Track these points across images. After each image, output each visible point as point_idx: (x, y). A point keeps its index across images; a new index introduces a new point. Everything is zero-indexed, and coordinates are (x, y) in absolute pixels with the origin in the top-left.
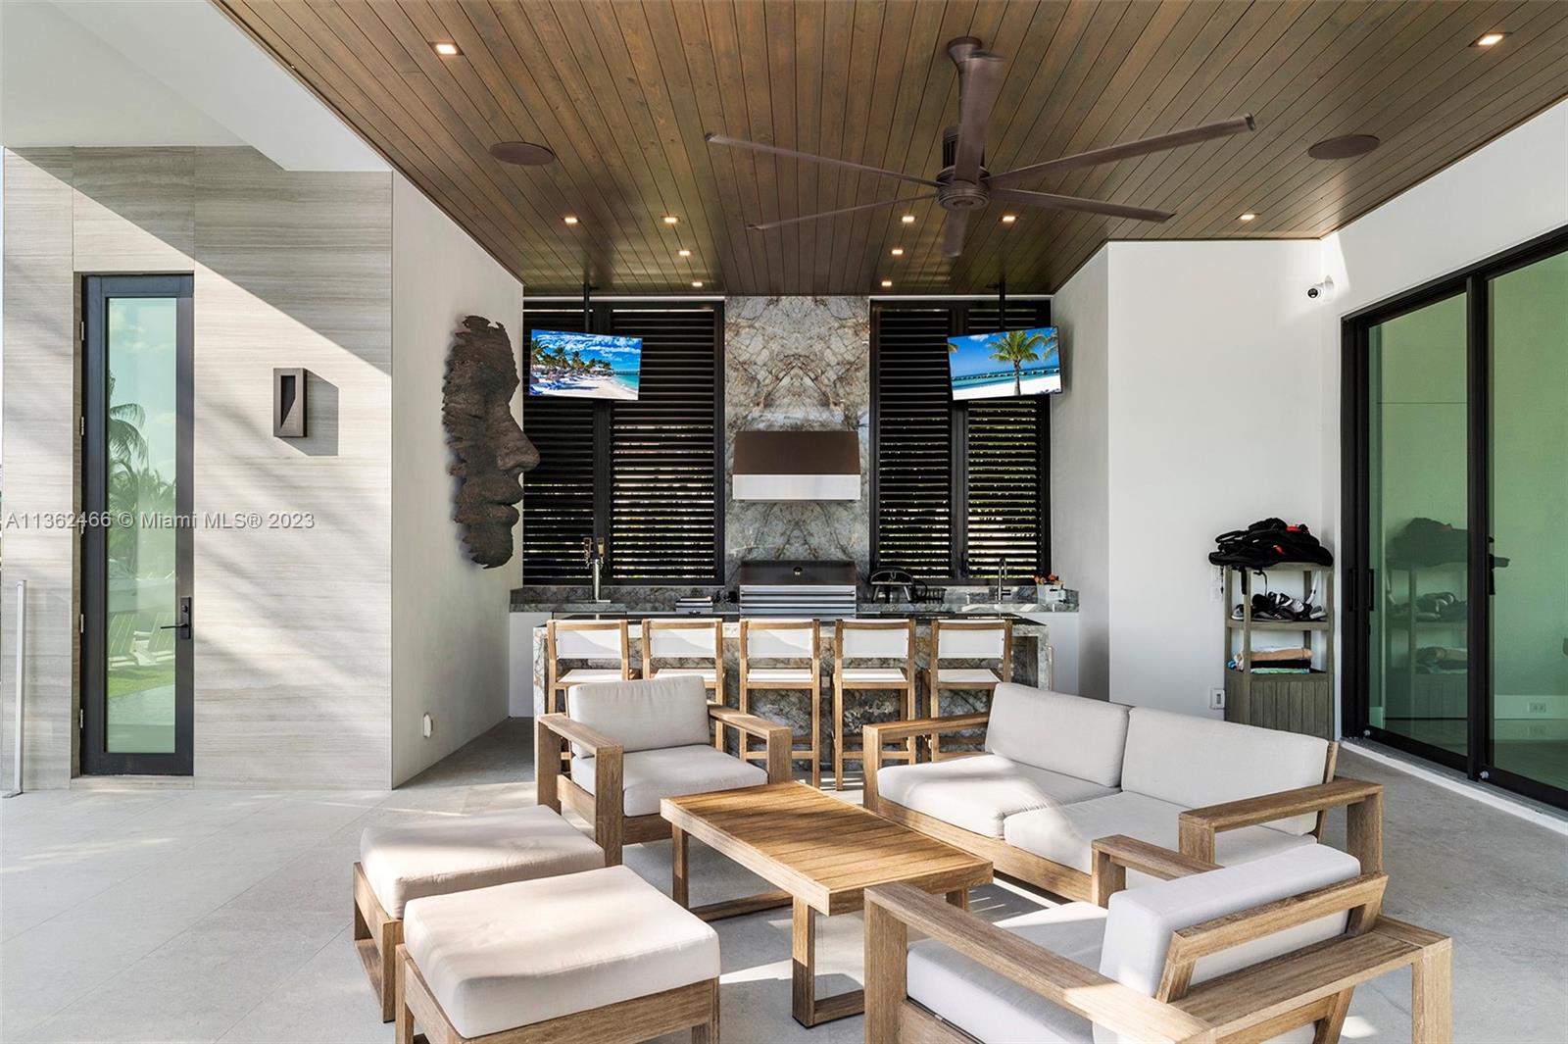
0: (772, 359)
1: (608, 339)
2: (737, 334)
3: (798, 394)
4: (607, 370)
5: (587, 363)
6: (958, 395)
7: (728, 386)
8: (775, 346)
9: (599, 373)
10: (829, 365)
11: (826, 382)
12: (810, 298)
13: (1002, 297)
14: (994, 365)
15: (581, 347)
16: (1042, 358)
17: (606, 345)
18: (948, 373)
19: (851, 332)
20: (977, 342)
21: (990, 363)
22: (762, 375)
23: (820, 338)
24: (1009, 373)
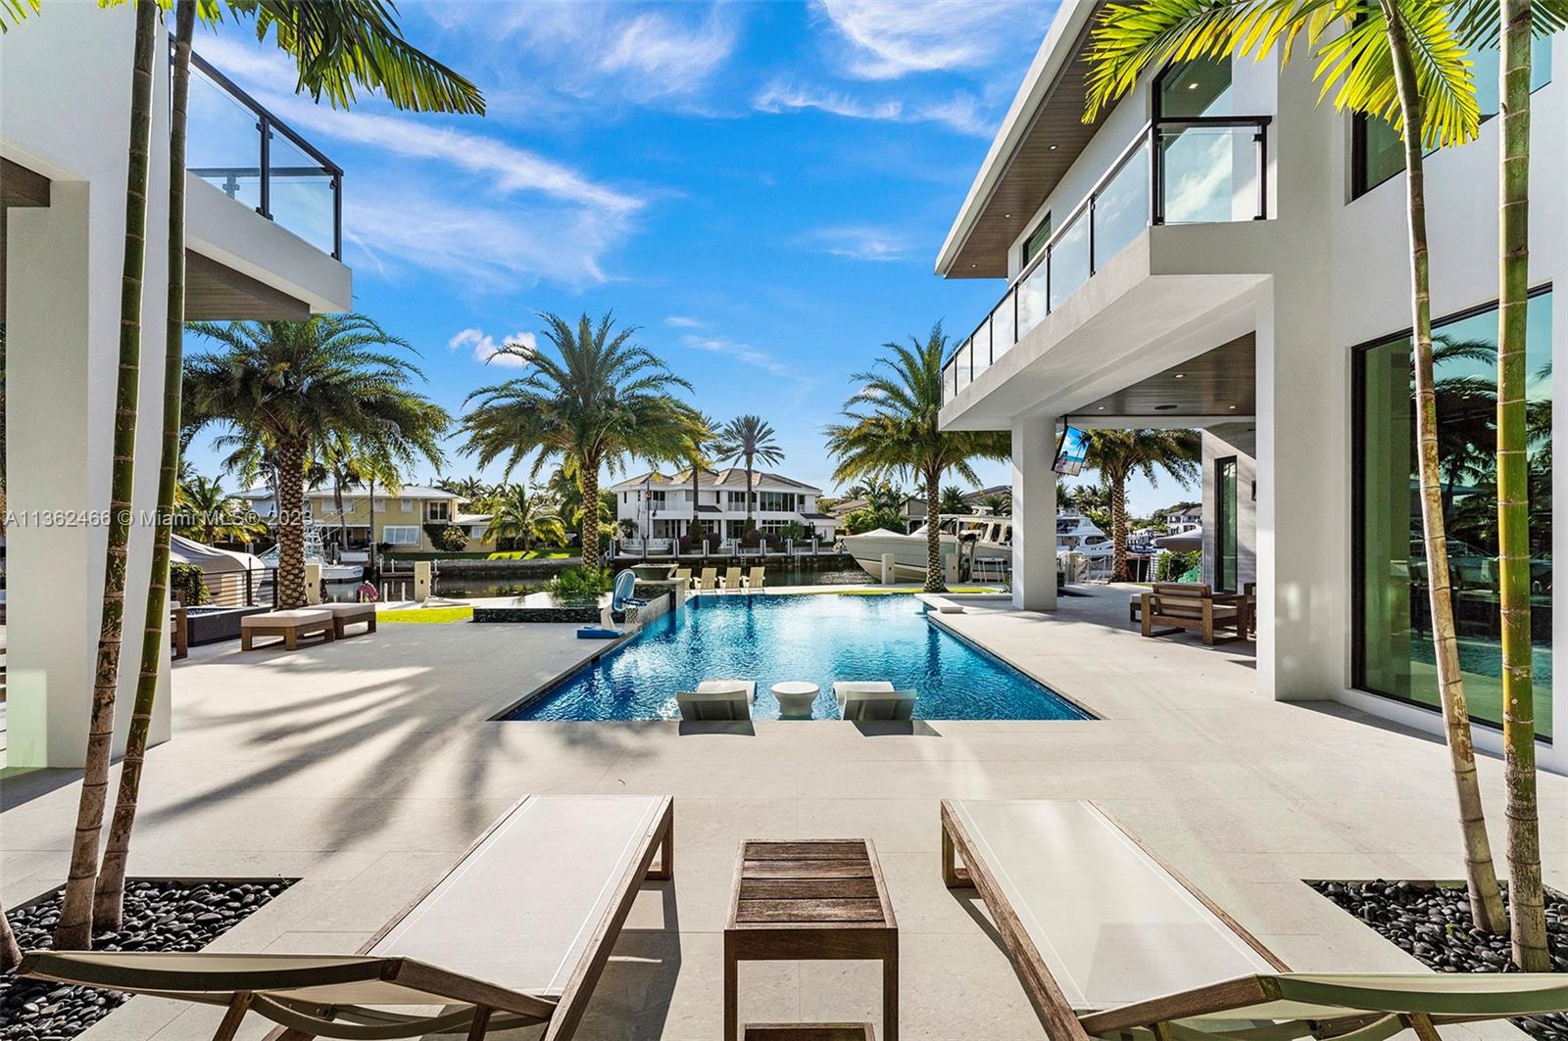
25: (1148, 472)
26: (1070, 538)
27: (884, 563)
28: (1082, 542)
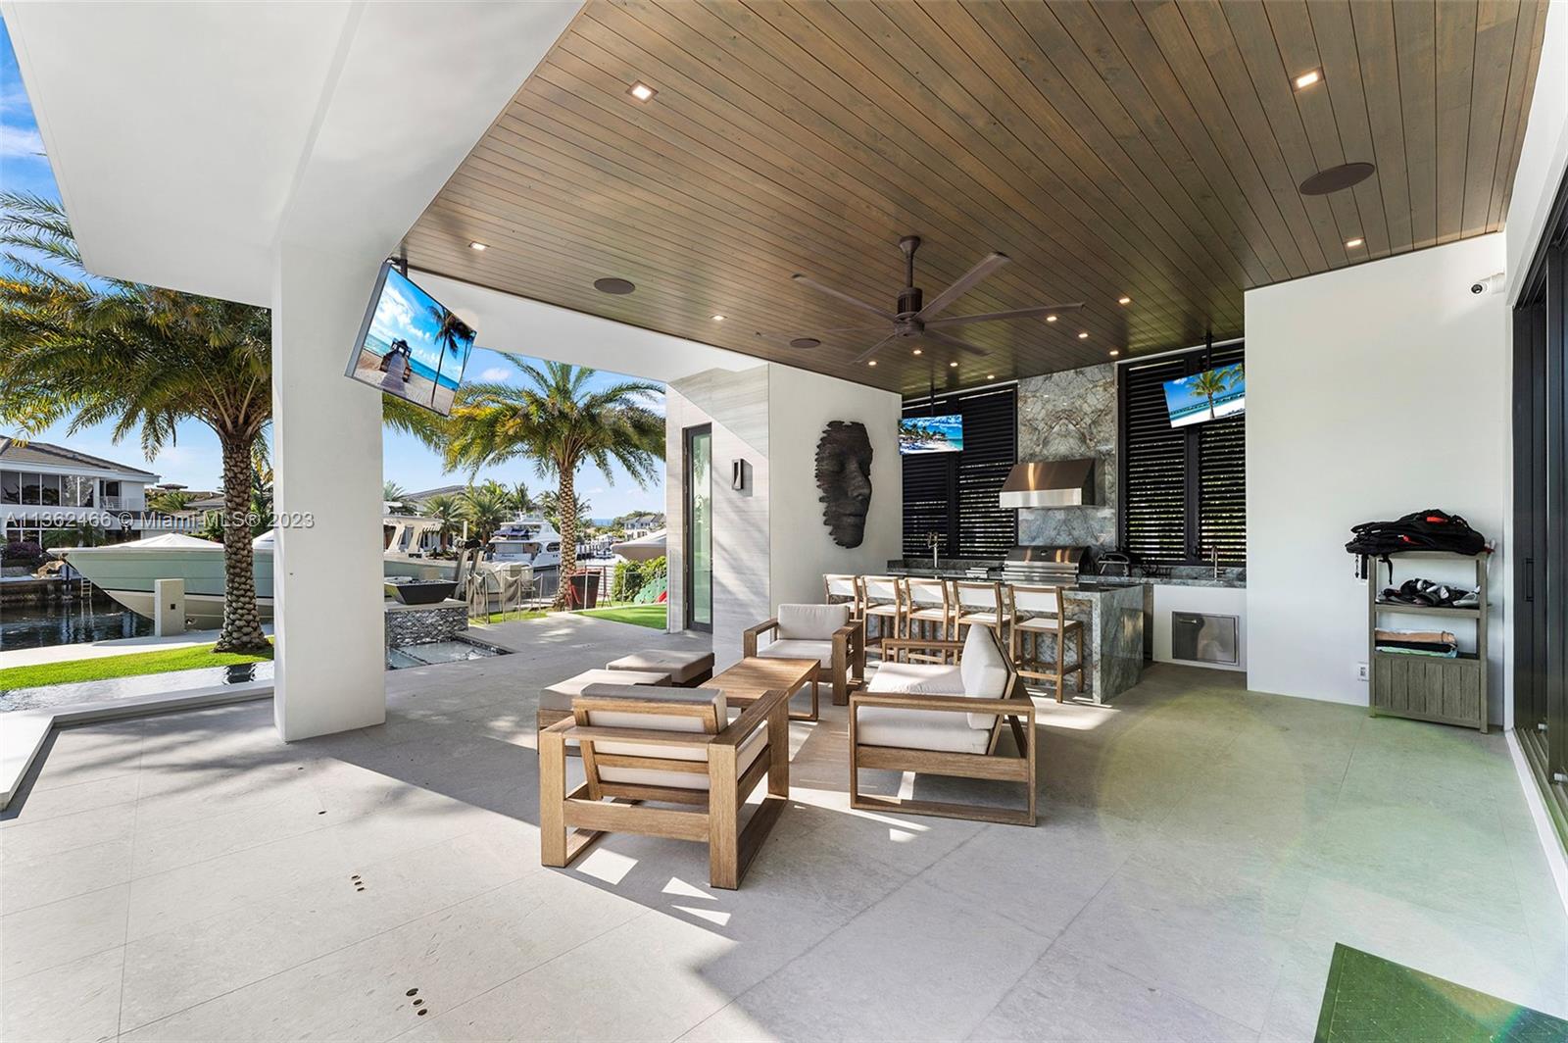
0: (1047, 415)
1: (944, 418)
2: (1026, 402)
3: (1066, 435)
4: (943, 438)
5: (931, 433)
6: (1175, 424)
7: (1020, 435)
8: (1050, 407)
9: (939, 439)
10: (1086, 414)
11: (1084, 425)
12: (1073, 371)
13: (1209, 346)
14: (1193, 399)
15: (927, 423)
16: (1228, 388)
17: (943, 422)
18: (1166, 409)
19: (1101, 389)
20: (1179, 385)
21: (1191, 399)
22: (1041, 426)
23: (1080, 396)
24: (1205, 404)
25: (602, 463)
26: (531, 544)
27: (157, 596)
28: (544, 550)
